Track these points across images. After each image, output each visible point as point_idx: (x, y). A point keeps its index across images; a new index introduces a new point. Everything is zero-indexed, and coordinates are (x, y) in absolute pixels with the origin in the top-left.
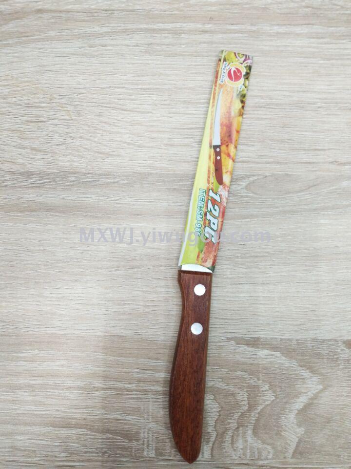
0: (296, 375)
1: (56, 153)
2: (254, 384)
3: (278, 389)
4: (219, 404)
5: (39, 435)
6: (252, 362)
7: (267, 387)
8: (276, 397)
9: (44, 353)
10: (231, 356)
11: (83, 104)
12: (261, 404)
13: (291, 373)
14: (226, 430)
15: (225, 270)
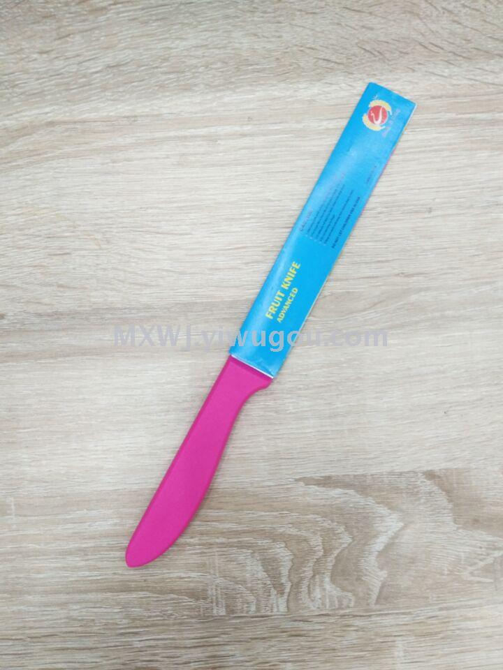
0: (374, 513)
1: (86, 288)
2: (328, 526)
3: (355, 530)
4: (291, 551)
5: (96, 603)
6: (325, 503)
7: (342, 529)
8: (353, 539)
9: (94, 513)
10: (300, 498)
11: (112, 230)
12: (337, 548)
13: (368, 511)
14: (302, 579)
15: (287, 404)
